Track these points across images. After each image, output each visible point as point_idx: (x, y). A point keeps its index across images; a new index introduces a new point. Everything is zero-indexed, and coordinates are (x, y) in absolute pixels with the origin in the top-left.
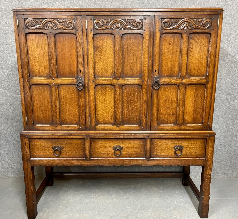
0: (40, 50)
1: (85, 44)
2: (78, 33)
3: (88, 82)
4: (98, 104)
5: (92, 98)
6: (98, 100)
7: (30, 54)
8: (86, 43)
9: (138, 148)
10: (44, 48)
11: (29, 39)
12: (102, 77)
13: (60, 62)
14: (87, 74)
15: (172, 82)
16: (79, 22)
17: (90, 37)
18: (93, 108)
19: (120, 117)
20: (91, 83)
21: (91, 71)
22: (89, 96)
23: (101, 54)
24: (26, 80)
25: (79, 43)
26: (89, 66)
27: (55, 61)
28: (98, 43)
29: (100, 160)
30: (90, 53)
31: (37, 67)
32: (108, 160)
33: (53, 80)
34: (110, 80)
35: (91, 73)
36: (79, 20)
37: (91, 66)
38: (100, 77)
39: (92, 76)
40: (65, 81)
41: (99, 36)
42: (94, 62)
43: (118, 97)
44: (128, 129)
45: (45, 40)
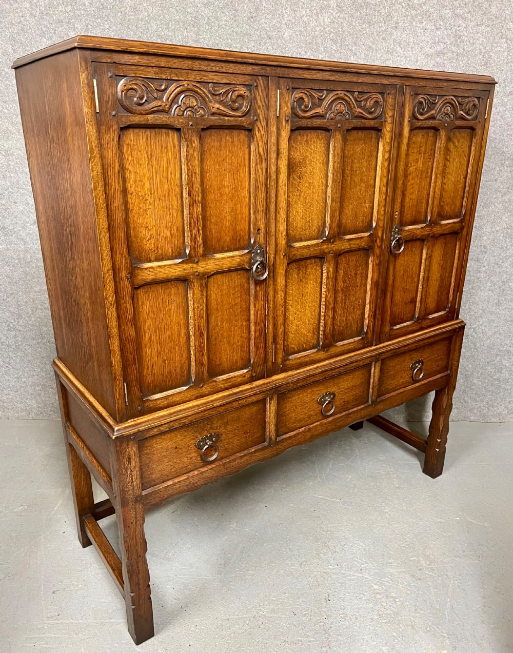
0: (158, 179)
1: (273, 156)
2: (257, 126)
3: (275, 258)
4: (290, 307)
5: (281, 294)
6: (291, 298)
7: (132, 194)
8: (275, 156)
9: (359, 386)
10: (171, 173)
11: (127, 145)
12: (301, 240)
13: (212, 211)
14: (274, 238)
15: (418, 235)
16: (261, 94)
17: (282, 139)
18: (280, 320)
19: (330, 330)
20: (280, 258)
21: (282, 227)
22: (275, 292)
23: (301, 181)
24: (124, 274)
25: (260, 155)
26: (278, 216)
27: (200, 209)
28: (297, 155)
29: (295, 436)
30: (281, 182)
31: (150, 230)
32: (310, 430)
33: (195, 265)
34: (318, 246)
35: (282, 234)
36: (262, 90)
37: (282, 215)
38: (297, 241)
39: (282, 241)
40: (224, 261)
41: (300, 135)
42: (288, 204)
43: (331, 283)
44: (343, 350)
45: (174, 146)
